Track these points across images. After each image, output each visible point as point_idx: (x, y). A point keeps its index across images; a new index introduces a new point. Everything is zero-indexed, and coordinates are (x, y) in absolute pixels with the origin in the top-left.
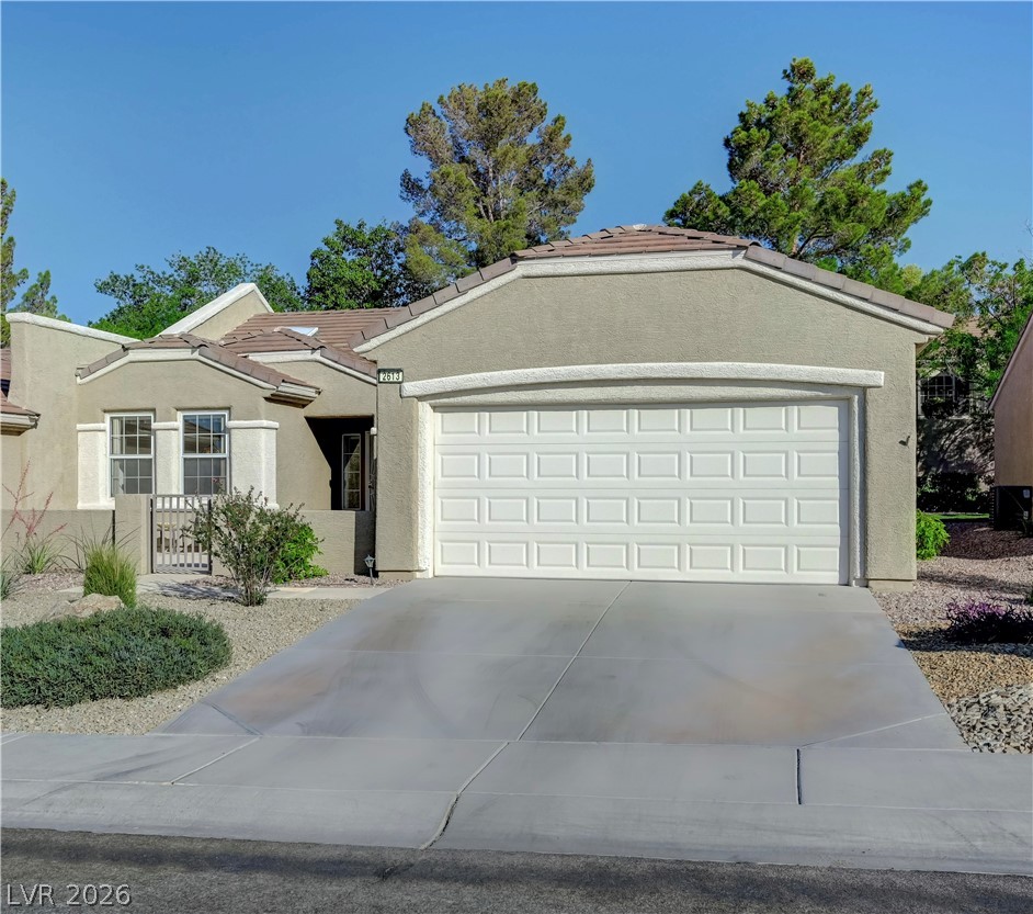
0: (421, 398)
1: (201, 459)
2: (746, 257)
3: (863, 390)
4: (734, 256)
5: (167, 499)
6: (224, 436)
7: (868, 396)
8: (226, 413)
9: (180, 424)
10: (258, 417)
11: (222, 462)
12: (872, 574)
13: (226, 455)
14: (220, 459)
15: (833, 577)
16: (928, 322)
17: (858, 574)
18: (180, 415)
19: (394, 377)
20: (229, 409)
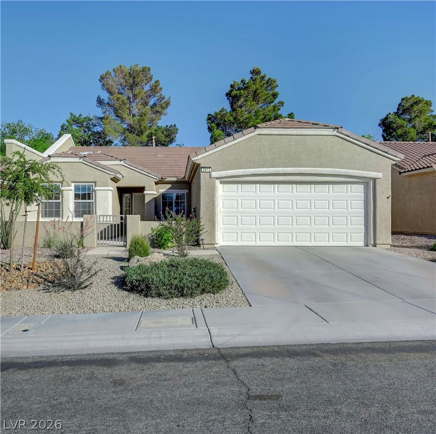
0: (217, 178)
1: (82, 202)
2: (338, 132)
3: (374, 180)
4: (333, 131)
5: (105, 217)
6: (92, 194)
7: (377, 182)
8: (93, 184)
9: (73, 188)
10: (108, 186)
11: (91, 204)
12: (378, 242)
13: (93, 201)
14: (90, 202)
15: (362, 244)
16: (396, 157)
17: (372, 243)
18: (73, 185)
19: (208, 170)
20: (95, 182)
